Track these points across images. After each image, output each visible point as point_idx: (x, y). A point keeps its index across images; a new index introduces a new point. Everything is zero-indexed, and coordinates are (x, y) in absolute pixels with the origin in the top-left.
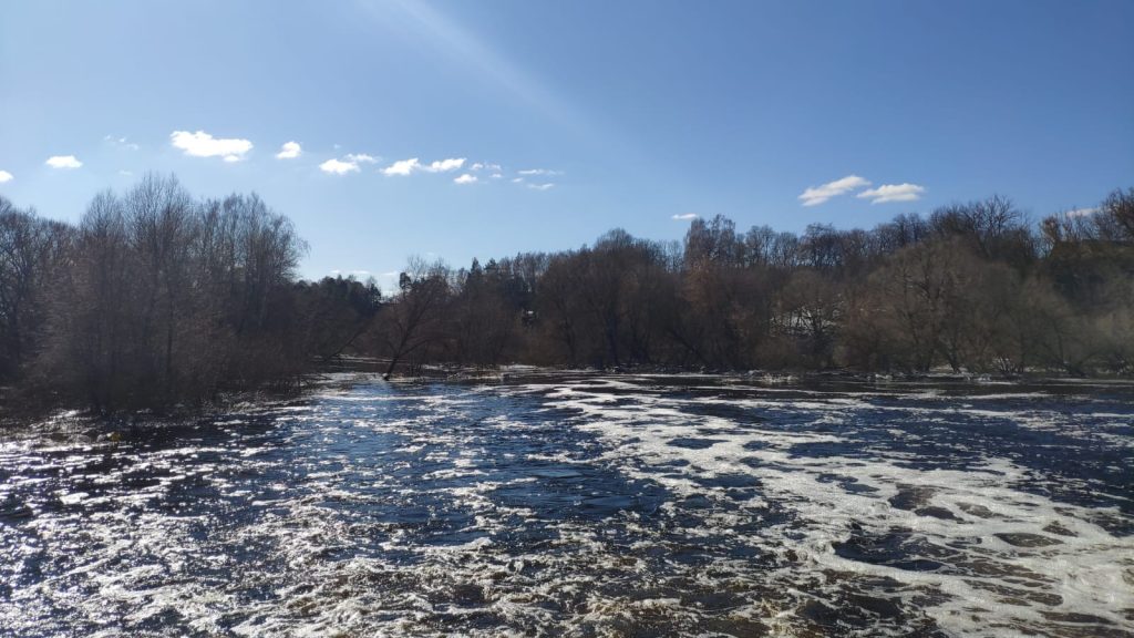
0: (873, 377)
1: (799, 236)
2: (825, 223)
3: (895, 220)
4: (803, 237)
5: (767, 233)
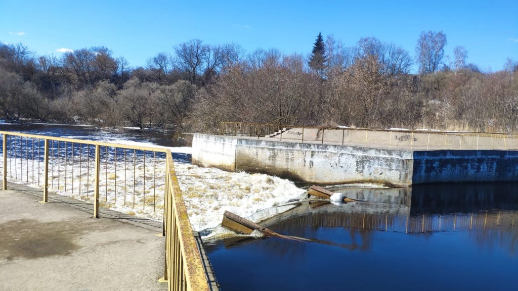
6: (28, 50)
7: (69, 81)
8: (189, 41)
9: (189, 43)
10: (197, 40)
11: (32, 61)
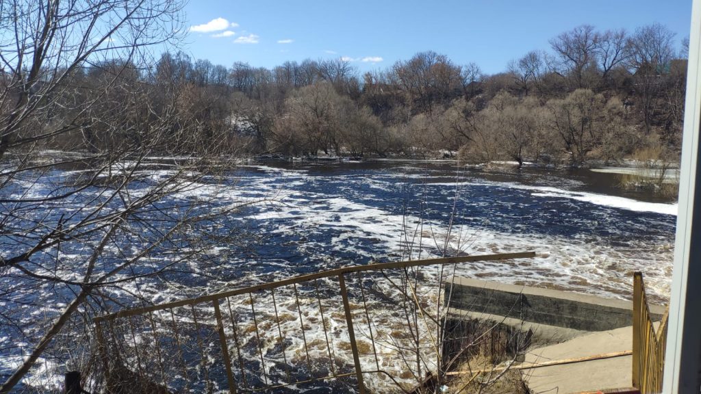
0: (292, 158)
1: (228, 69)
2: (244, 62)
3: (285, 64)
4: (230, 70)
5: (207, 65)
6: (349, 66)
7: (402, 101)
8: (572, 29)
9: (572, 33)
10: (585, 27)
11: (354, 80)
